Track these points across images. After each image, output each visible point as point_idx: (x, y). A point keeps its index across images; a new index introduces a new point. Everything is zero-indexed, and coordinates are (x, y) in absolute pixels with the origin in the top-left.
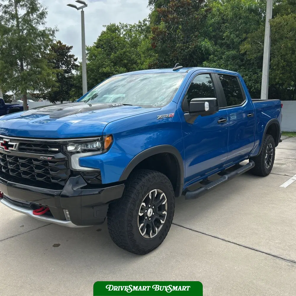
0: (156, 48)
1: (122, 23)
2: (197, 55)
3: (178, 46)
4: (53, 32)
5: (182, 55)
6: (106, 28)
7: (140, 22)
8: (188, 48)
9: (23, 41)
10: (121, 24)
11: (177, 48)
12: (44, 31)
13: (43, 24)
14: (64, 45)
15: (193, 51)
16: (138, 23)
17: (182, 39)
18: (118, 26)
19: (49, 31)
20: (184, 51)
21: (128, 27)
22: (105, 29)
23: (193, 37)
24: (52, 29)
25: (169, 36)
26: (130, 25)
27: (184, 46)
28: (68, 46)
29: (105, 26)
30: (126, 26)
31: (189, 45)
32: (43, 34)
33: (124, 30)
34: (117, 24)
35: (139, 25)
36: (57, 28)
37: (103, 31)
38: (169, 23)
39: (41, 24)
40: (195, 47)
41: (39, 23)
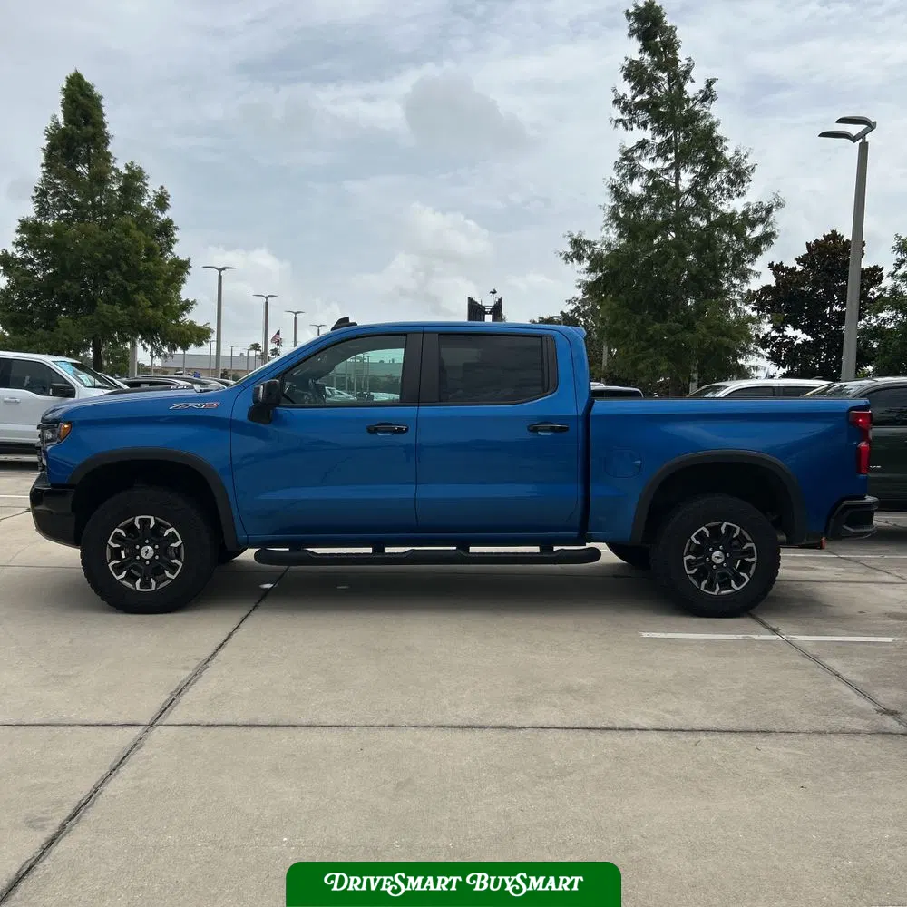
4: (769, 211)
19: (756, 211)
24: (766, 204)
39: (735, 196)
41: (731, 197)
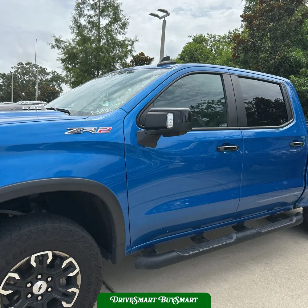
0: (237, 59)
1: (210, 34)
2: (285, 67)
3: (261, 57)
4: (133, 42)
5: (266, 67)
6: (192, 39)
7: (230, 33)
8: (274, 58)
9: (99, 50)
10: (208, 35)
11: (261, 59)
12: (124, 41)
13: (124, 35)
14: (146, 57)
15: (280, 63)
16: (227, 34)
17: (268, 49)
18: (204, 37)
19: (129, 41)
20: (268, 62)
21: (216, 38)
22: (191, 41)
23: (282, 46)
24: (132, 39)
25: (253, 45)
26: (219, 36)
27: (269, 57)
28: (149, 58)
29: (191, 37)
30: (214, 37)
31: (276, 56)
32: (122, 45)
33: (211, 42)
34: (205, 34)
35: (229, 36)
36: (136, 38)
37: (189, 42)
38: (253, 30)
39: (121, 34)
40: (282, 58)
41: (120, 34)
